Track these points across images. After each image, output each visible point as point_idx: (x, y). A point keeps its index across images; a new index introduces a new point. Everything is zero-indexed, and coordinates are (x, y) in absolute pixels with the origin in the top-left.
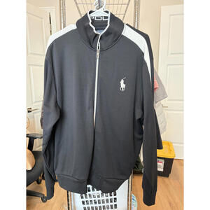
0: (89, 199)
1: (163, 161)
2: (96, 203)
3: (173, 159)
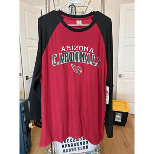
0: (67, 143)
1: (121, 114)
2: (72, 146)
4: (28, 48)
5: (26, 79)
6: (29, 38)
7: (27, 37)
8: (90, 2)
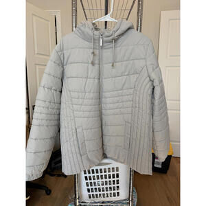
0: (94, 187)
2: (100, 191)
4: (37, 67)
6: (38, 54)
7: (36, 52)
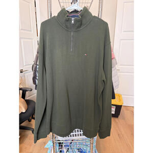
1: (115, 107)
3: (121, 106)
5: (21, 72)
8: (92, 2)
